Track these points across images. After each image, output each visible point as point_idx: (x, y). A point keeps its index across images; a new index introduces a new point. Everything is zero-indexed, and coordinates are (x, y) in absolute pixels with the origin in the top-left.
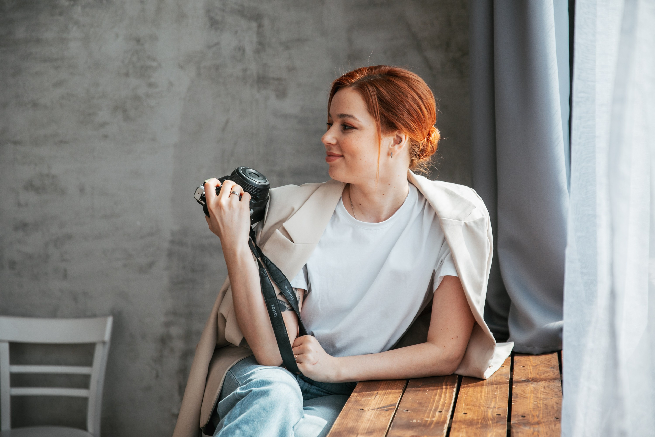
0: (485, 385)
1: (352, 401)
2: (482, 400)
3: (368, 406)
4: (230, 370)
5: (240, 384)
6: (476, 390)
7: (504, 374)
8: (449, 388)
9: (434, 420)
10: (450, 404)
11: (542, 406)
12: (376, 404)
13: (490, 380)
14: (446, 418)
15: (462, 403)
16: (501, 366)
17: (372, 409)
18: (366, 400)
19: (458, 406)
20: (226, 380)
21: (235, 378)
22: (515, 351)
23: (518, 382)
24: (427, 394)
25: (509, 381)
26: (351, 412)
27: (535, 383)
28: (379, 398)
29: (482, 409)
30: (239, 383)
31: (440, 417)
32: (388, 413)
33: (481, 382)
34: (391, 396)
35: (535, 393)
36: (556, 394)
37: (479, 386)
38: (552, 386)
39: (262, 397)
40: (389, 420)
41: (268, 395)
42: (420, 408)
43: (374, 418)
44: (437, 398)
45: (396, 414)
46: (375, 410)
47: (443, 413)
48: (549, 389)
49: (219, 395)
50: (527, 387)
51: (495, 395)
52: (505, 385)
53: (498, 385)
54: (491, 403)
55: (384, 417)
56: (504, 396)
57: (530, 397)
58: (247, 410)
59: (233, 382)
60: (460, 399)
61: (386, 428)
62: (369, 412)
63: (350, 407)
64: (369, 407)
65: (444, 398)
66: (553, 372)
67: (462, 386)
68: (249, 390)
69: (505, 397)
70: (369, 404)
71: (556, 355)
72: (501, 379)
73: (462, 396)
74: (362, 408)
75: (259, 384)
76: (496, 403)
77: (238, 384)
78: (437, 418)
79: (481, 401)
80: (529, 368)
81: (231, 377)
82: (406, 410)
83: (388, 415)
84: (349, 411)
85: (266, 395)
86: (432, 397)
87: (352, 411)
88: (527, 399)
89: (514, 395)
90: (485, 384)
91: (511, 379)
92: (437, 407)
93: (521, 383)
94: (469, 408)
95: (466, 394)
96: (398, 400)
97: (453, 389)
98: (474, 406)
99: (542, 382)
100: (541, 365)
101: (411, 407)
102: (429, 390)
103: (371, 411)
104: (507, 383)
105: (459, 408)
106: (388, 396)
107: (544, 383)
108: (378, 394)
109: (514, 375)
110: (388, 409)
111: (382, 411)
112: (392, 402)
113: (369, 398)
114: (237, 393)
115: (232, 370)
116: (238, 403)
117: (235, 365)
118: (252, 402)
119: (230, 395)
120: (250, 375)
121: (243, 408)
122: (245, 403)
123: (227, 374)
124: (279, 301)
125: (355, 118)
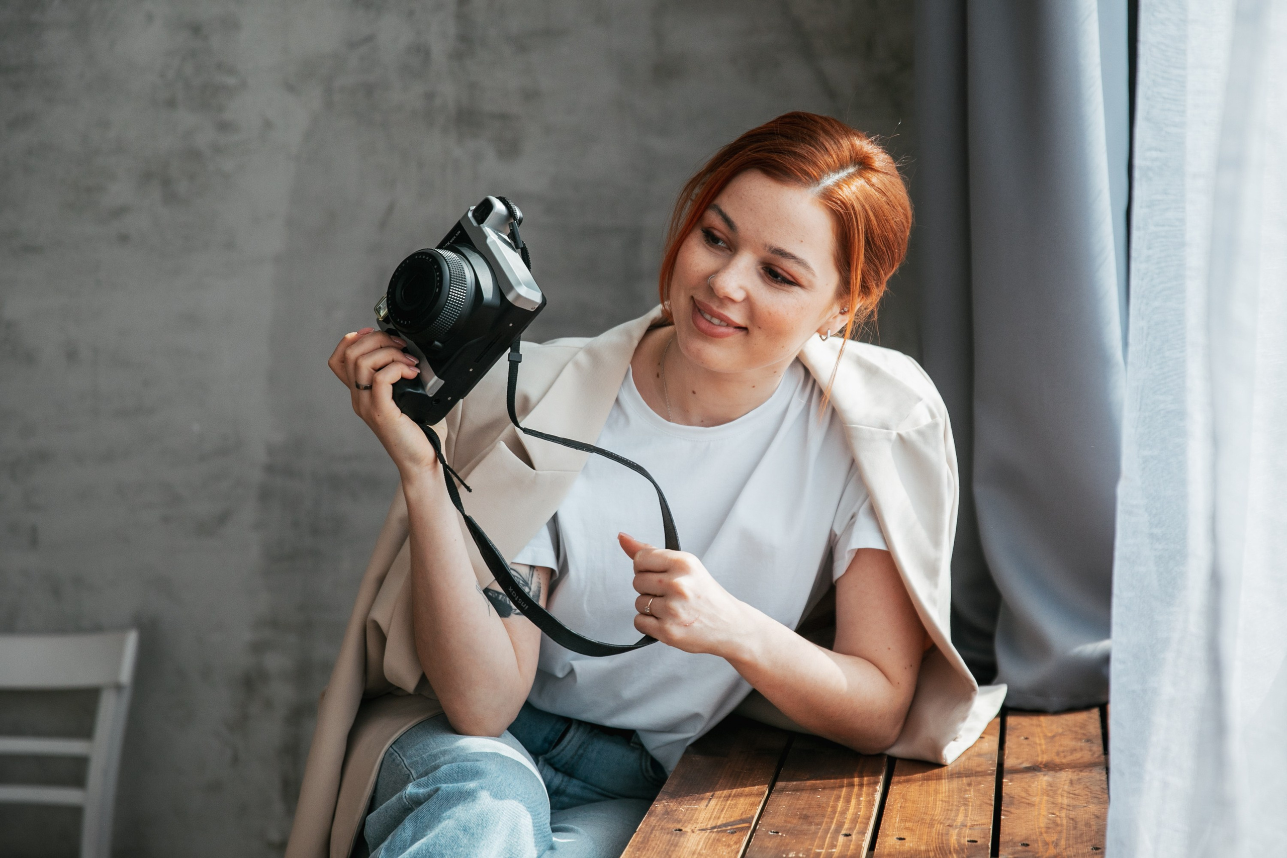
0: (943, 777)
1: (657, 812)
2: (938, 811)
3: (692, 822)
4: (393, 746)
5: (413, 777)
6: (925, 787)
7: (986, 754)
8: (866, 784)
9: (834, 852)
10: (869, 819)
11: (1064, 822)
12: (710, 819)
13: (956, 766)
14: (859, 847)
15: (894, 816)
16: (979, 736)
17: (701, 828)
18: (687, 810)
19: (884, 822)
20: (384, 766)
21: (404, 764)
22: (1010, 704)
23: (1015, 771)
24: (819, 796)
25: (995, 768)
26: (655, 836)
27: (1051, 773)
28: (716, 805)
29: (936, 830)
30: (411, 773)
31: (846, 846)
32: (735, 837)
33: (936, 771)
34: (742, 802)
35: (1051, 793)
36: (1095, 797)
37: (932, 780)
38: (1087, 780)
39: (462, 803)
40: (738, 852)
41: (474, 798)
42: (805, 827)
43: (705, 850)
44: (840, 805)
45: (752, 840)
46: (706, 832)
47: (854, 837)
48: (1081, 786)
49: (369, 801)
50: (1033, 782)
51: (966, 799)
52: (987, 777)
53: (972, 778)
54: (957, 815)
55: (725, 846)
56: (983, 802)
57: (1040, 803)
58: (429, 832)
59: (398, 772)
60: (891, 807)
62: (694, 835)
63: (653, 824)
64: (695, 825)
65: (855, 806)
66: (1090, 750)
67: (895, 779)
68: (432, 788)
69: (987, 803)
70: (694, 819)
71: (1095, 713)
72: (979, 766)
73: (895, 801)
74: (679, 826)
75: (456, 776)
76: (966, 816)
77: (409, 775)
78: (840, 848)
79: (935, 811)
80: (1038, 742)
81: (394, 760)
82: (773, 831)
83: (736, 843)
84: (651, 833)
85: (468, 800)
86: (831, 803)
87: (658, 834)
88: (1033, 808)
89: (1005, 799)
90: (945, 775)
91: (1000, 765)
92: (840, 825)
93: (1021, 774)
94: (908, 828)
95: (904, 797)
96: (757, 809)
97: (875, 787)
98: (920, 823)
99: (1067, 771)
100: (1064, 735)
101: (786, 824)
102: (824, 788)
103: (699, 834)
104: (991, 774)
105: (887, 826)
106: (735, 801)
107: (1070, 773)
108: (714, 797)
109: (1005, 757)
110: (735, 830)
111: (723, 834)
112: (745, 814)
113: (695, 806)
114: (406, 795)
115: (398, 744)
116: (408, 817)
117: (403, 734)
118: (439, 815)
119: (391, 799)
120: (435, 757)
121: (419, 828)
122: (424, 817)
123: (385, 754)
124: (496, 594)
125: (809, 267)
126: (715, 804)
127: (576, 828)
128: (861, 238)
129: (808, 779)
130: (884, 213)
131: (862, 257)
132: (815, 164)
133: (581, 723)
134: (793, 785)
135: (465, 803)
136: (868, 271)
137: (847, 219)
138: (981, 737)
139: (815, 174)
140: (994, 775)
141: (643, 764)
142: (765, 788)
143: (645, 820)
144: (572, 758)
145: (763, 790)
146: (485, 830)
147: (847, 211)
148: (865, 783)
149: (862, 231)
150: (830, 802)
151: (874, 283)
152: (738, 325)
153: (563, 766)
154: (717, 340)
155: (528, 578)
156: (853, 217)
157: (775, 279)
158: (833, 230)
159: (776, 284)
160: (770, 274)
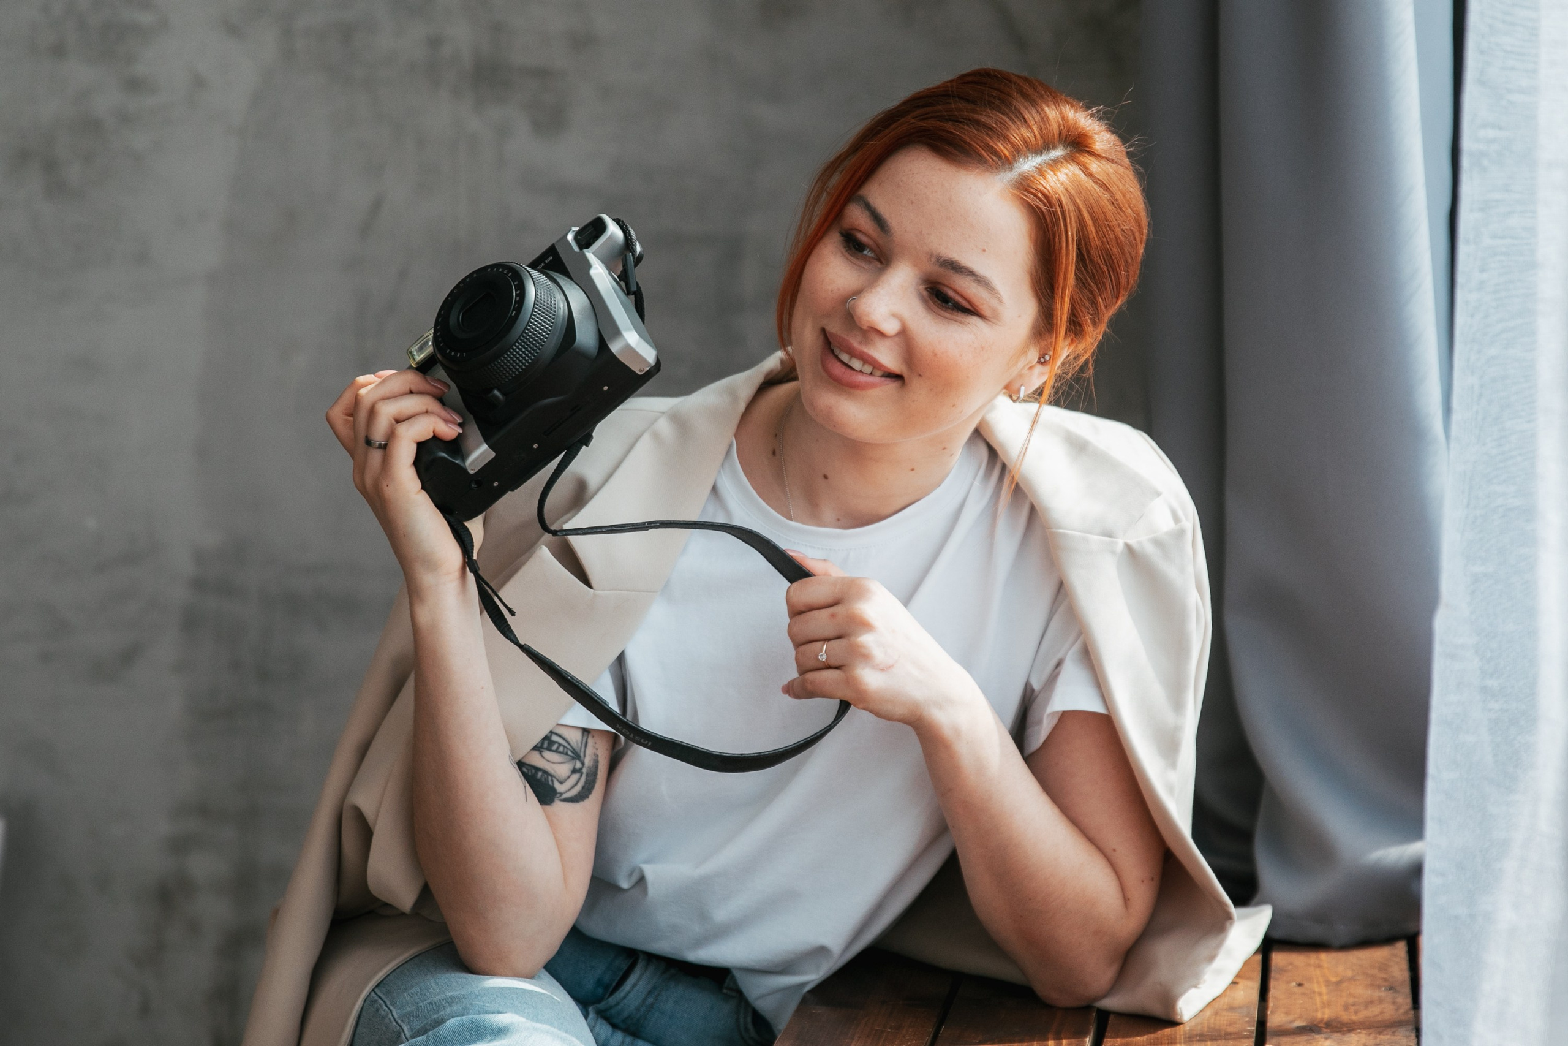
0: (1178, 1041)
4: (376, 990)
5: (405, 1035)
7: (1240, 1007)
13: (1196, 1025)
16: (1230, 981)
20: (362, 1019)
21: (393, 1016)
22: (1277, 934)
23: (1283, 1032)
25: (1254, 1028)
27: (1337, 1036)
30: (402, 1029)
33: (1168, 1031)
52: (1243, 1040)
59: (384, 1028)
66: (1394, 1003)
71: (1401, 948)
72: (1230, 1024)
75: (467, 1034)
77: (400, 1033)
80: (1317, 990)
81: (378, 1010)
90: (1180, 1038)
91: (1262, 1024)
93: (1292, 1036)
99: (1359, 1033)
100: (1355, 980)
104: (1248, 1037)
107: (1363, 1036)
109: (1269, 1012)
115: (384, 988)
117: (390, 973)
120: (438, 1007)
123: (365, 1002)
124: (533, 771)
125: (994, 289)
128: (1071, 247)
130: (1105, 216)
131: (1071, 277)
132: (1007, 139)
133: (651, 957)
136: (1081, 300)
137: (1052, 222)
138: (1234, 983)
139: (1007, 154)
140: (1252, 1038)
141: (742, 1020)
147: (1052, 208)
149: (1073, 239)
151: (1087, 318)
152: (890, 371)
153: (624, 1021)
154: (858, 392)
155: (581, 748)
156: (1061, 219)
157: (944, 305)
158: (1030, 237)
159: (945, 311)
160: (937, 297)
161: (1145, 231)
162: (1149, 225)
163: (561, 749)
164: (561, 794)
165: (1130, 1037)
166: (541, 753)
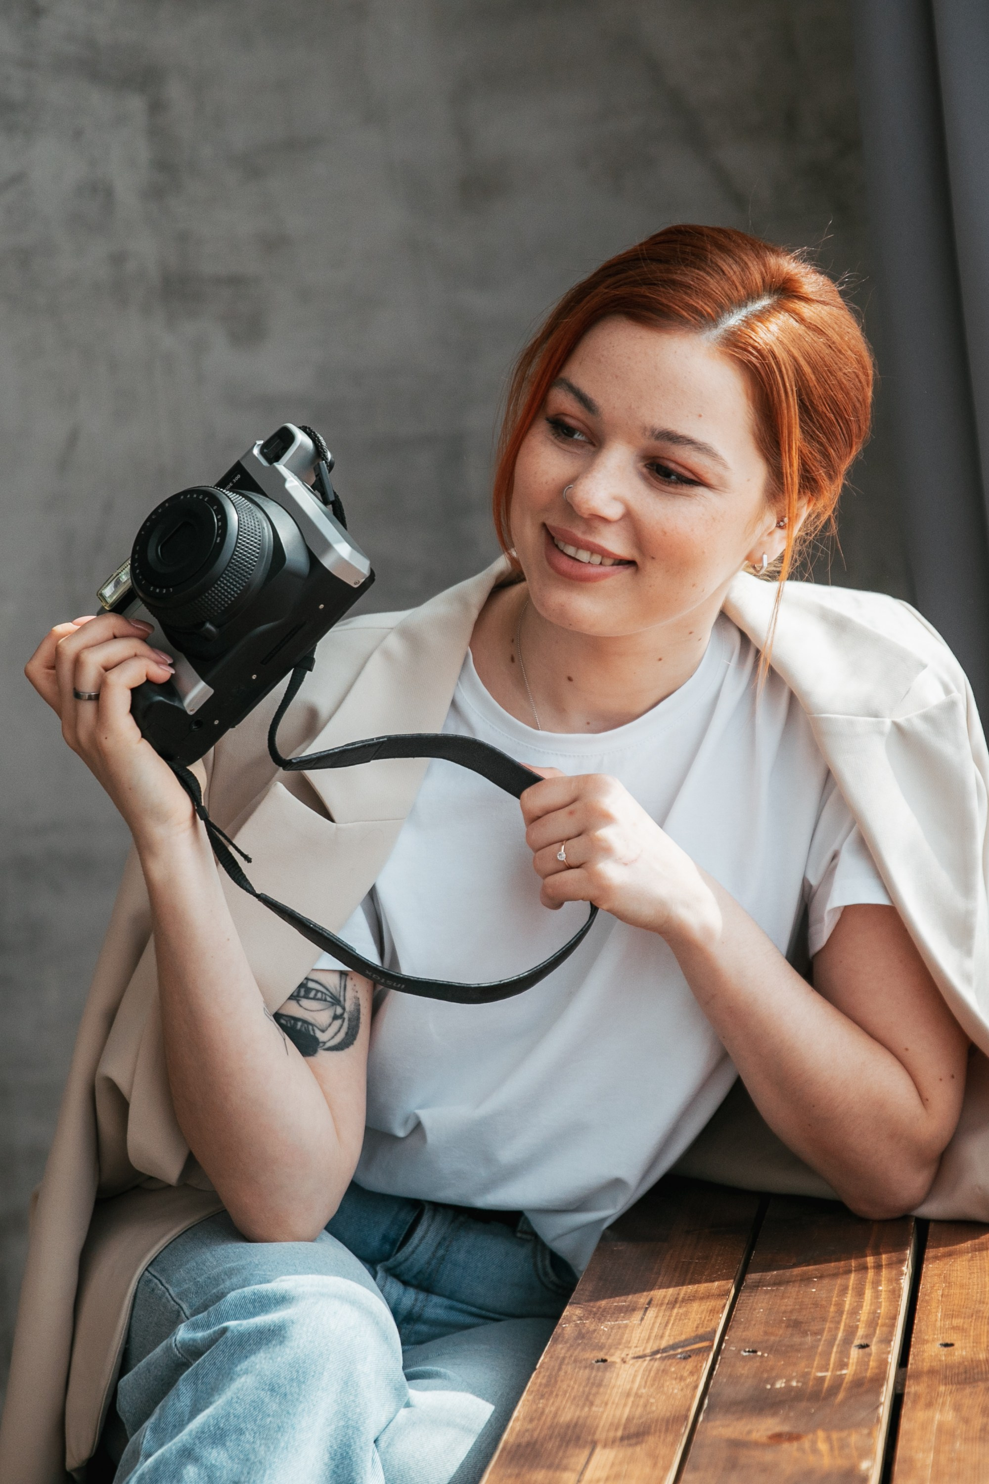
1: (566, 1336)
3: (621, 1347)
4: (150, 1269)
5: (185, 1313)
6: (978, 1262)
8: (886, 1265)
9: (845, 1374)
10: (894, 1318)
12: (649, 1338)
14: (883, 1364)
15: (934, 1310)
17: (636, 1355)
18: (612, 1328)
19: (919, 1321)
20: (138, 1301)
21: (170, 1294)
24: (814, 1290)
26: (566, 1372)
28: (656, 1317)
30: (181, 1307)
31: (863, 1363)
32: (690, 1364)
34: (695, 1309)
39: (264, 1347)
40: (696, 1387)
41: (281, 1339)
42: (797, 1339)
43: (645, 1387)
44: (849, 1300)
45: (717, 1366)
46: (645, 1360)
47: (874, 1348)
55: (676, 1379)
58: (216, 1397)
59: (162, 1308)
60: (927, 1298)
61: (686, 1417)
62: (627, 1366)
63: (561, 1355)
64: (626, 1351)
65: (871, 1300)
67: (930, 1253)
68: (216, 1328)
70: (624, 1341)
73: (932, 1287)
74: (601, 1355)
75: (250, 1306)
77: (179, 1312)
78: (854, 1368)
81: (153, 1290)
82: (747, 1350)
83: (692, 1373)
84: (560, 1369)
85: (274, 1342)
86: (834, 1300)
87: (569, 1369)
92: (851, 1332)
94: (957, 1327)
95: (946, 1279)
96: (721, 1318)
97: (900, 1267)
98: (974, 1317)
101: (766, 1338)
102: (821, 1277)
103: (633, 1365)
105: (924, 1328)
106: (684, 1309)
108: (651, 1305)
110: (689, 1353)
111: (670, 1361)
112: (702, 1327)
113: (624, 1322)
114: (177, 1342)
115: (158, 1265)
116: (182, 1377)
117: (164, 1249)
118: (230, 1369)
119: (154, 1351)
120: (216, 1280)
121: (202, 1392)
122: (207, 1374)
123: (139, 1282)
124: (292, 1022)
125: (716, 455)
126: (655, 1314)
127: (442, 1370)
128: (791, 399)
129: (795, 1265)
130: (824, 361)
131: (797, 433)
132: (708, 296)
133: (438, 1207)
134: (772, 1276)
135: (269, 1348)
136: (811, 453)
137: (767, 374)
139: (709, 310)
141: (540, 1265)
142: (730, 1285)
143: (549, 1350)
144: (429, 1263)
145: (727, 1288)
146: (303, 1386)
147: (765, 360)
148: (884, 1263)
149: (792, 390)
150: (832, 1297)
151: (822, 471)
152: (620, 558)
153: (415, 1277)
154: (589, 584)
155: (340, 992)
156: (776, 370)
157: (666, 479)
158: (747, 395)
159: (668, 486)
160: (658, 472)
161: (870, 372)
162: (874, 365)
163: (319, 995)
164: (324, 1043)
165: (953, 1245)
166: (298, 1001)
